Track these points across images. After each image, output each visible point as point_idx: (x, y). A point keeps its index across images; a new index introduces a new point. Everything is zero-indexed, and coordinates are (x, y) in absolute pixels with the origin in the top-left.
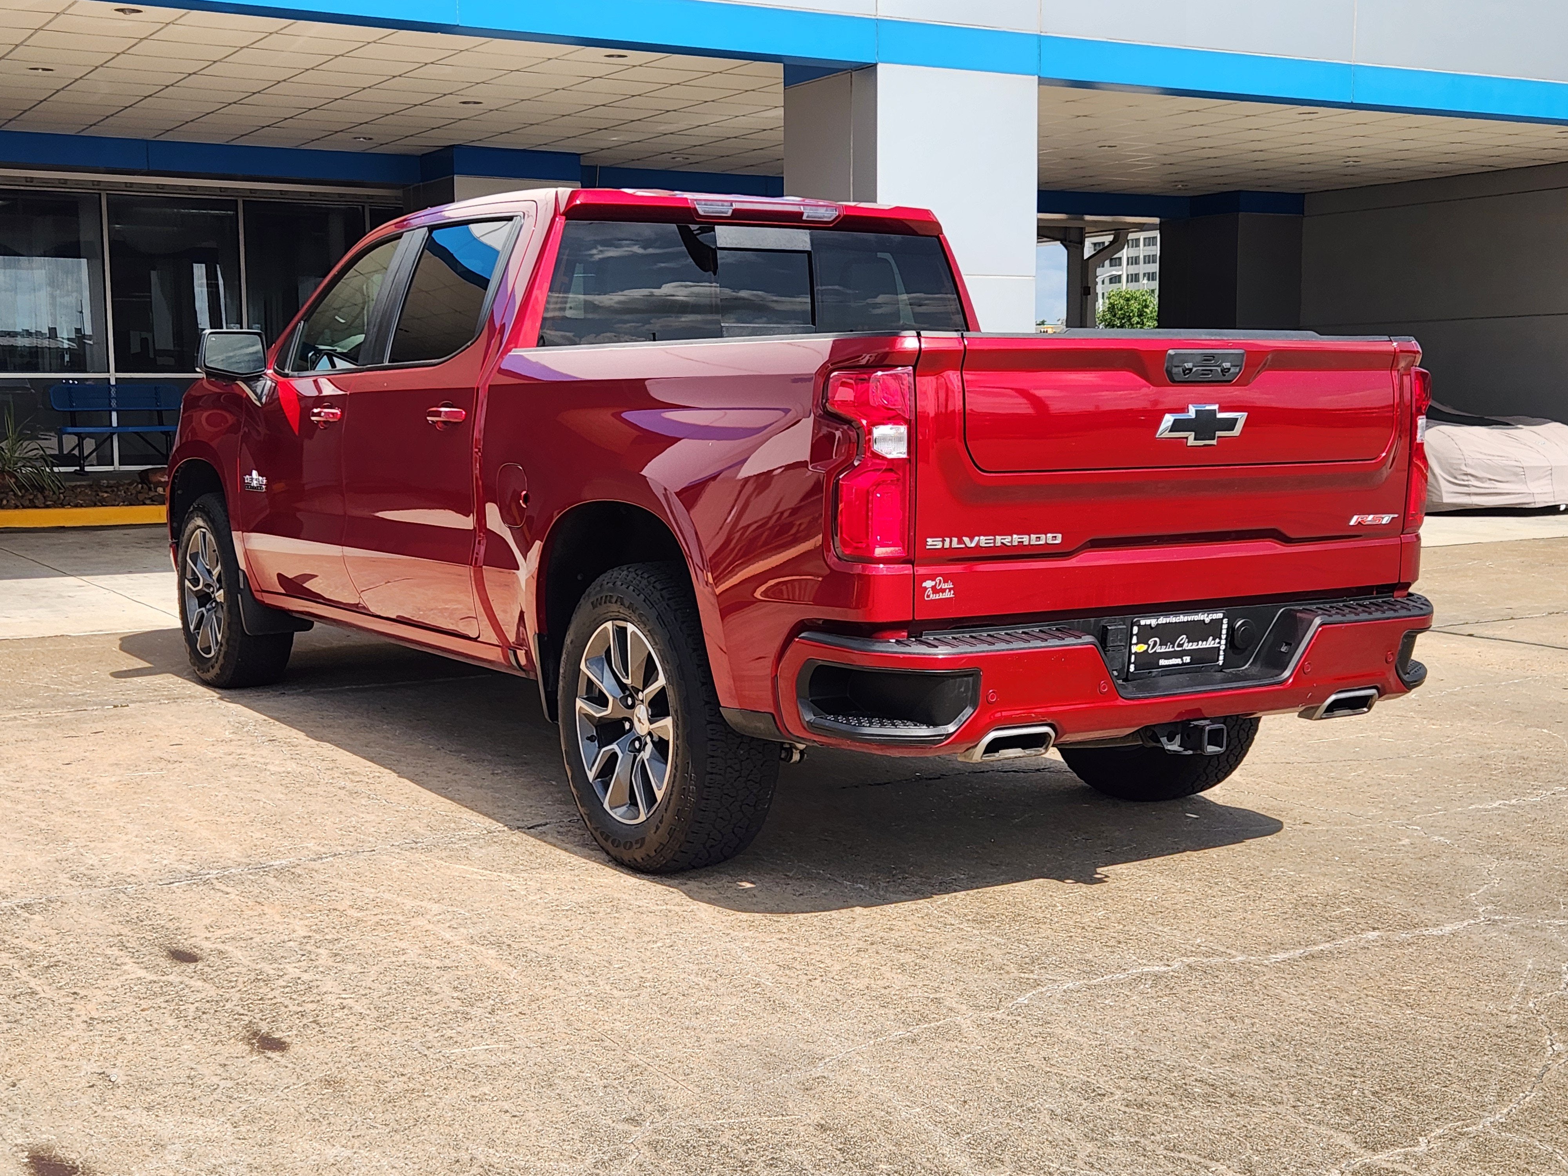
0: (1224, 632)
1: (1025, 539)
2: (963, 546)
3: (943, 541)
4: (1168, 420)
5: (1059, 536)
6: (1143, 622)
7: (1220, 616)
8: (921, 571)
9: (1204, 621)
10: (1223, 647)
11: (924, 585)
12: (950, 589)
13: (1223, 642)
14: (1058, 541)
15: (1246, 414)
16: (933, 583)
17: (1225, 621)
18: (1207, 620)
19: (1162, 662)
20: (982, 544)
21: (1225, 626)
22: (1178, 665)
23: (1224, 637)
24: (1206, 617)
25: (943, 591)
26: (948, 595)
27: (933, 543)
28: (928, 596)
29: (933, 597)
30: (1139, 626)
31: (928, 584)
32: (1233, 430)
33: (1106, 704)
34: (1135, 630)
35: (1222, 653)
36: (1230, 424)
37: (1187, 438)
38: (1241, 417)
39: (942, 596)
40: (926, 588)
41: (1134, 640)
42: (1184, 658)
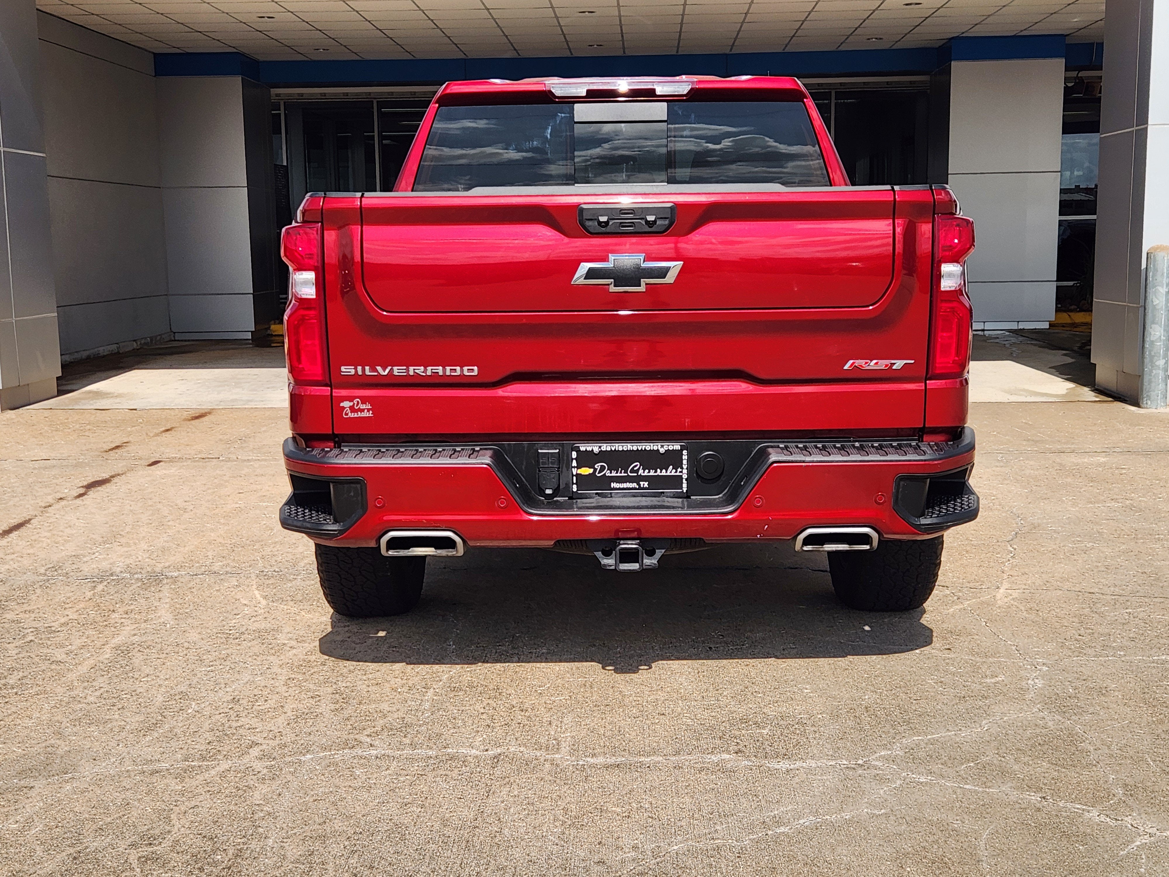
0: (685, 462)
1: (440, 370)
2: (376, 374)
3: (356, 369)
4: (585, 267)
5: (476, 368)
6: (582, 449)
7: (677, 447)
8: (337, 393)
9: (658, 450)
10: (685, 476)
11: (342, 404)
12: (368, 410)
13: (685, 471)
14: (475, 373)
15: (682, 263)
16: (351, 404)
17: (685, 452)
18: (662, 451)
19: (613, 485)
20: (396, 373)
21: (685, 457)
22: (635, 489)
23: (685, 467)
24: (662, 447)
25: (362, 410)
26: (366, 414)
27: (347, 370)
28: (347, 414)
29: (352, 415)
30: (578, 451)
31: (346, 404)
32: (664, 278)
33: (505, 517)
34: (574, 455)
35: (684, 481)
36: (663, 273)
37: (608, 285)
38: (676, 264)
39: (360, 414)
40: (344, 408)
41: (574, 463)
42: (642, 483)
